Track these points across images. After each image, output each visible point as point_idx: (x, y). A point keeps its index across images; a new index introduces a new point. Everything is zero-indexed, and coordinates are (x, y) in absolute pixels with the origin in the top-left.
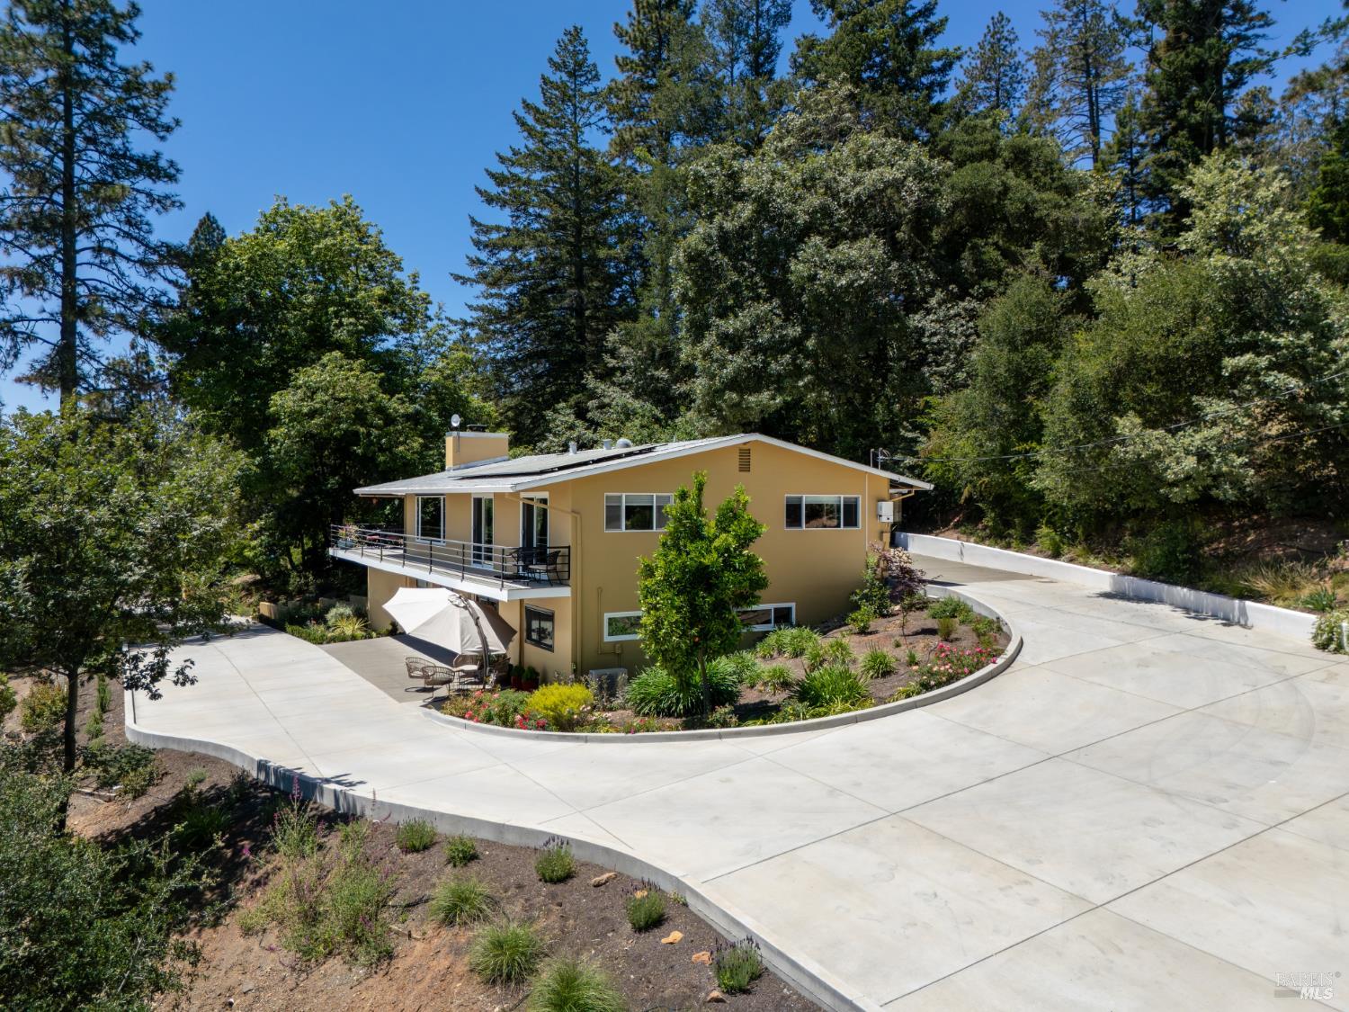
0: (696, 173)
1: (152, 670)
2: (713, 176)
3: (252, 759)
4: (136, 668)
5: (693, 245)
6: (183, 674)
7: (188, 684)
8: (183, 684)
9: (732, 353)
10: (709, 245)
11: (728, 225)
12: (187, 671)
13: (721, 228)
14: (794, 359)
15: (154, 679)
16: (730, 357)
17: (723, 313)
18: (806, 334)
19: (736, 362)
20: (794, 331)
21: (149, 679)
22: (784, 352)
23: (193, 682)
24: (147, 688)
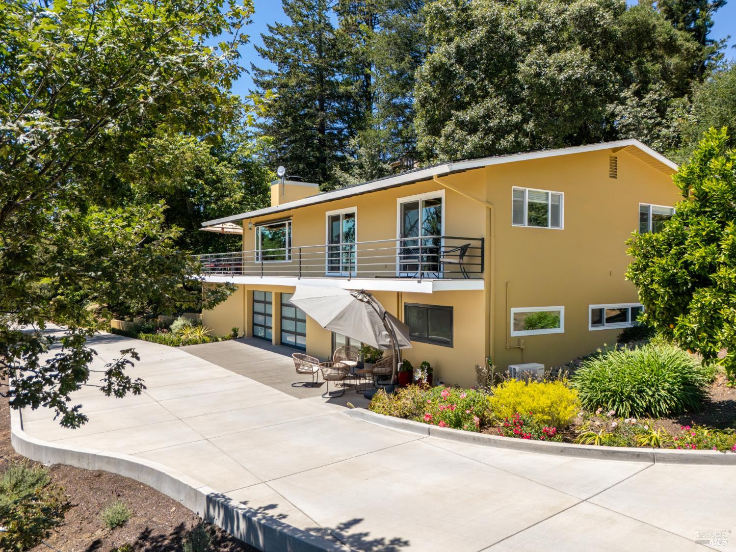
0: (438, 9)
1: (63, 368)
2: (451, 11)
3: (196, 493)
4: (32, 364)
5: (437, 59)
6: (119, 374)
7: (129, 394)
8: (120, 394)
9: (469, 134)
10: (449, 59)
11: (463, 45)
12: (127, 371)
13: (458, 47)
14: (516, 137)
15: (68, 386)
16: (468, 137)
17: (462, 106)
18: (525, 120)
19: (473, 140)
20: (516, 118)
21: (58, 386)
22: (509, 133)
23: (137, 390)
24: (54, 402)
